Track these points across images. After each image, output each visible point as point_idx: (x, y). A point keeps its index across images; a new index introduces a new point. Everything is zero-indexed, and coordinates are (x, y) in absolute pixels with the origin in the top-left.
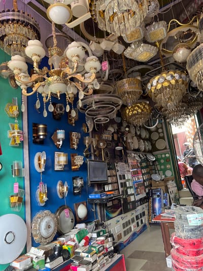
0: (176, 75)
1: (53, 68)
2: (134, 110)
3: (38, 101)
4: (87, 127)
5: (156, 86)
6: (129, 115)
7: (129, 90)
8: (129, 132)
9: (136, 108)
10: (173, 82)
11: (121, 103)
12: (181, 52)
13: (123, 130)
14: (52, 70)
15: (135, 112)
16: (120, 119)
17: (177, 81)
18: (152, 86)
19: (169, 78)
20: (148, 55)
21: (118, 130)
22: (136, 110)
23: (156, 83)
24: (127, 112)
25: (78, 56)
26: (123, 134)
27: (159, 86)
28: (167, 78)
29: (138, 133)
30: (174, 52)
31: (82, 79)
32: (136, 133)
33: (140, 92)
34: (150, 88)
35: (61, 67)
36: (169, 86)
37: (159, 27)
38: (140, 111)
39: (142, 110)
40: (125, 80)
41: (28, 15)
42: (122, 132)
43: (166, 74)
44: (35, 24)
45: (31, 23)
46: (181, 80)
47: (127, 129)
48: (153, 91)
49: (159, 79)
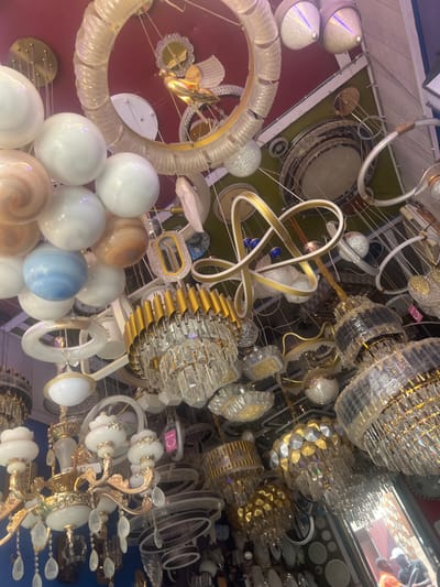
0: (322, 428)
1: (58, 470)
2: (255, 507)
3: (19, 558)
4: (148, 578)
5: (289, 457)
6: (245, 522)
7: (234, 471)
8: (255, 561)
9: (259, 501)
10: (321, 444)
11: (220, 505)
12: (319, 386)
13: (238, 561)
14: (56, 476)
15: (258, 512)
16: (226, 529)
17: (328, 441)
18: (280, 456)
19: (310, 436)
20: (257, 410)
21: (225, 564)
22: (258, 507)
23: (287, 450)
24: (241, 515)
25: (111, 444)
26: (240, 571)
27: (296, 457)
28: (307, 438)
29: (277, 556)
30: (307, 388)
31: (123, 486)
32: (271, 556)
33: (259, 471)
34: (277, 462)
35: (76, 463)
36: (315, 454)
37: (264, 357)
38: (267, 507)
39: (273, 505)
40: (220, 448)
41: (9, 372)
42: (237, 567)
43: (303, 428)
44: (21, 385)
45: (14, 385)
46: (335, 436)
47: (248, 555)
48: (285, 468)
49: (291, 442)
